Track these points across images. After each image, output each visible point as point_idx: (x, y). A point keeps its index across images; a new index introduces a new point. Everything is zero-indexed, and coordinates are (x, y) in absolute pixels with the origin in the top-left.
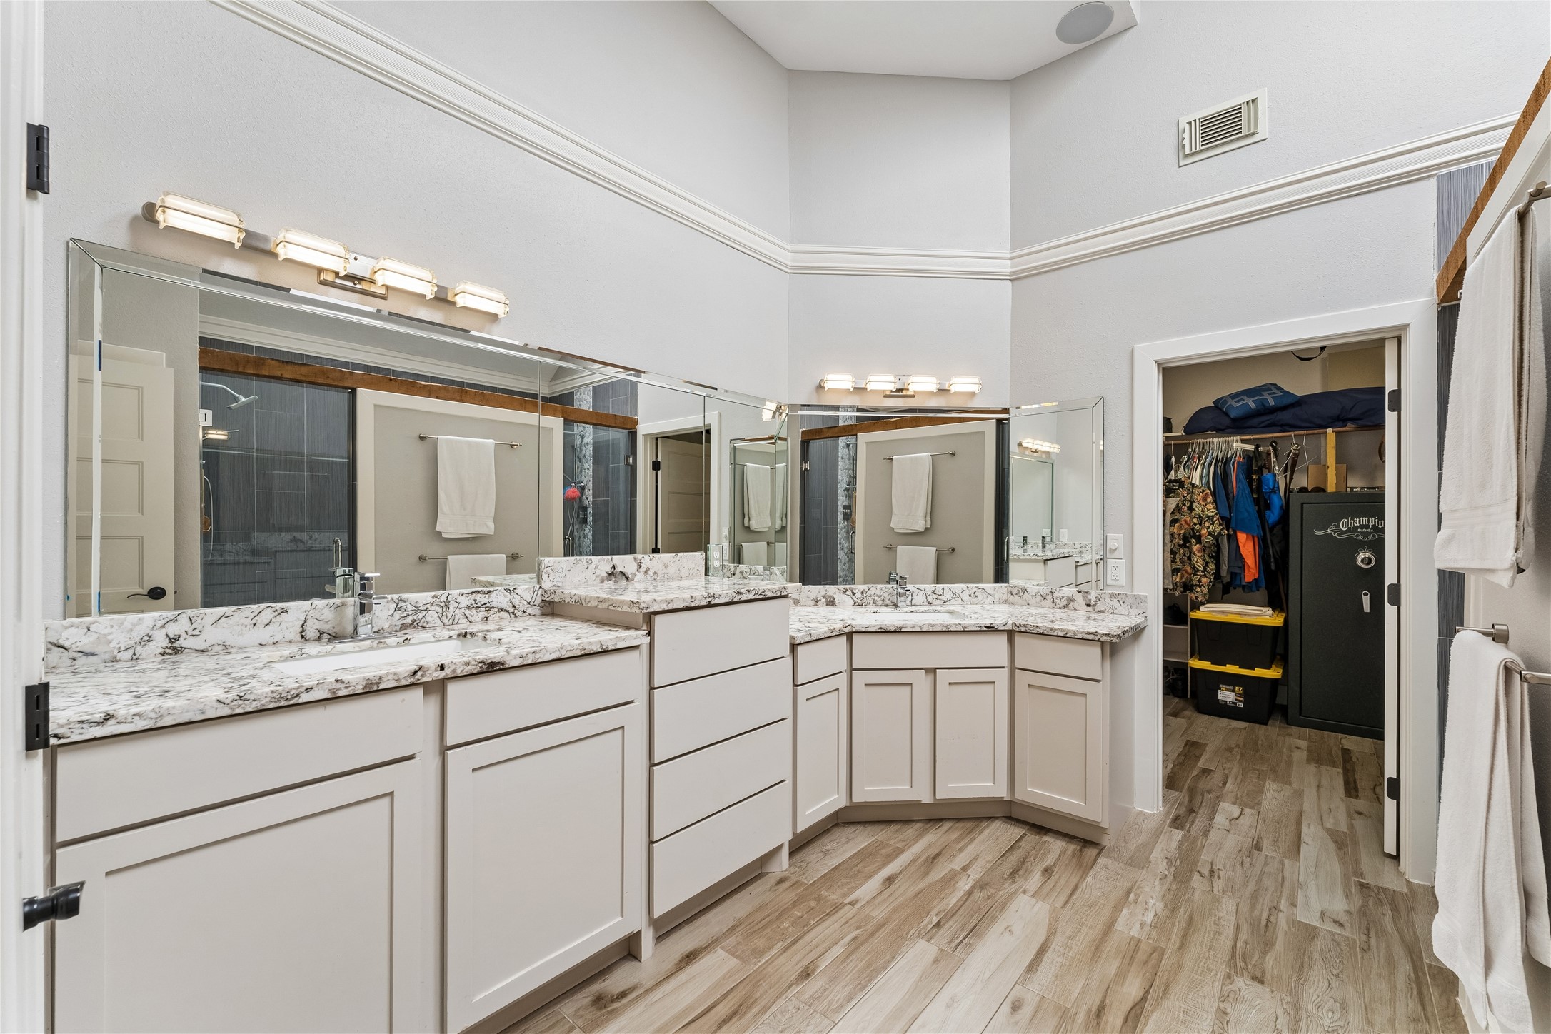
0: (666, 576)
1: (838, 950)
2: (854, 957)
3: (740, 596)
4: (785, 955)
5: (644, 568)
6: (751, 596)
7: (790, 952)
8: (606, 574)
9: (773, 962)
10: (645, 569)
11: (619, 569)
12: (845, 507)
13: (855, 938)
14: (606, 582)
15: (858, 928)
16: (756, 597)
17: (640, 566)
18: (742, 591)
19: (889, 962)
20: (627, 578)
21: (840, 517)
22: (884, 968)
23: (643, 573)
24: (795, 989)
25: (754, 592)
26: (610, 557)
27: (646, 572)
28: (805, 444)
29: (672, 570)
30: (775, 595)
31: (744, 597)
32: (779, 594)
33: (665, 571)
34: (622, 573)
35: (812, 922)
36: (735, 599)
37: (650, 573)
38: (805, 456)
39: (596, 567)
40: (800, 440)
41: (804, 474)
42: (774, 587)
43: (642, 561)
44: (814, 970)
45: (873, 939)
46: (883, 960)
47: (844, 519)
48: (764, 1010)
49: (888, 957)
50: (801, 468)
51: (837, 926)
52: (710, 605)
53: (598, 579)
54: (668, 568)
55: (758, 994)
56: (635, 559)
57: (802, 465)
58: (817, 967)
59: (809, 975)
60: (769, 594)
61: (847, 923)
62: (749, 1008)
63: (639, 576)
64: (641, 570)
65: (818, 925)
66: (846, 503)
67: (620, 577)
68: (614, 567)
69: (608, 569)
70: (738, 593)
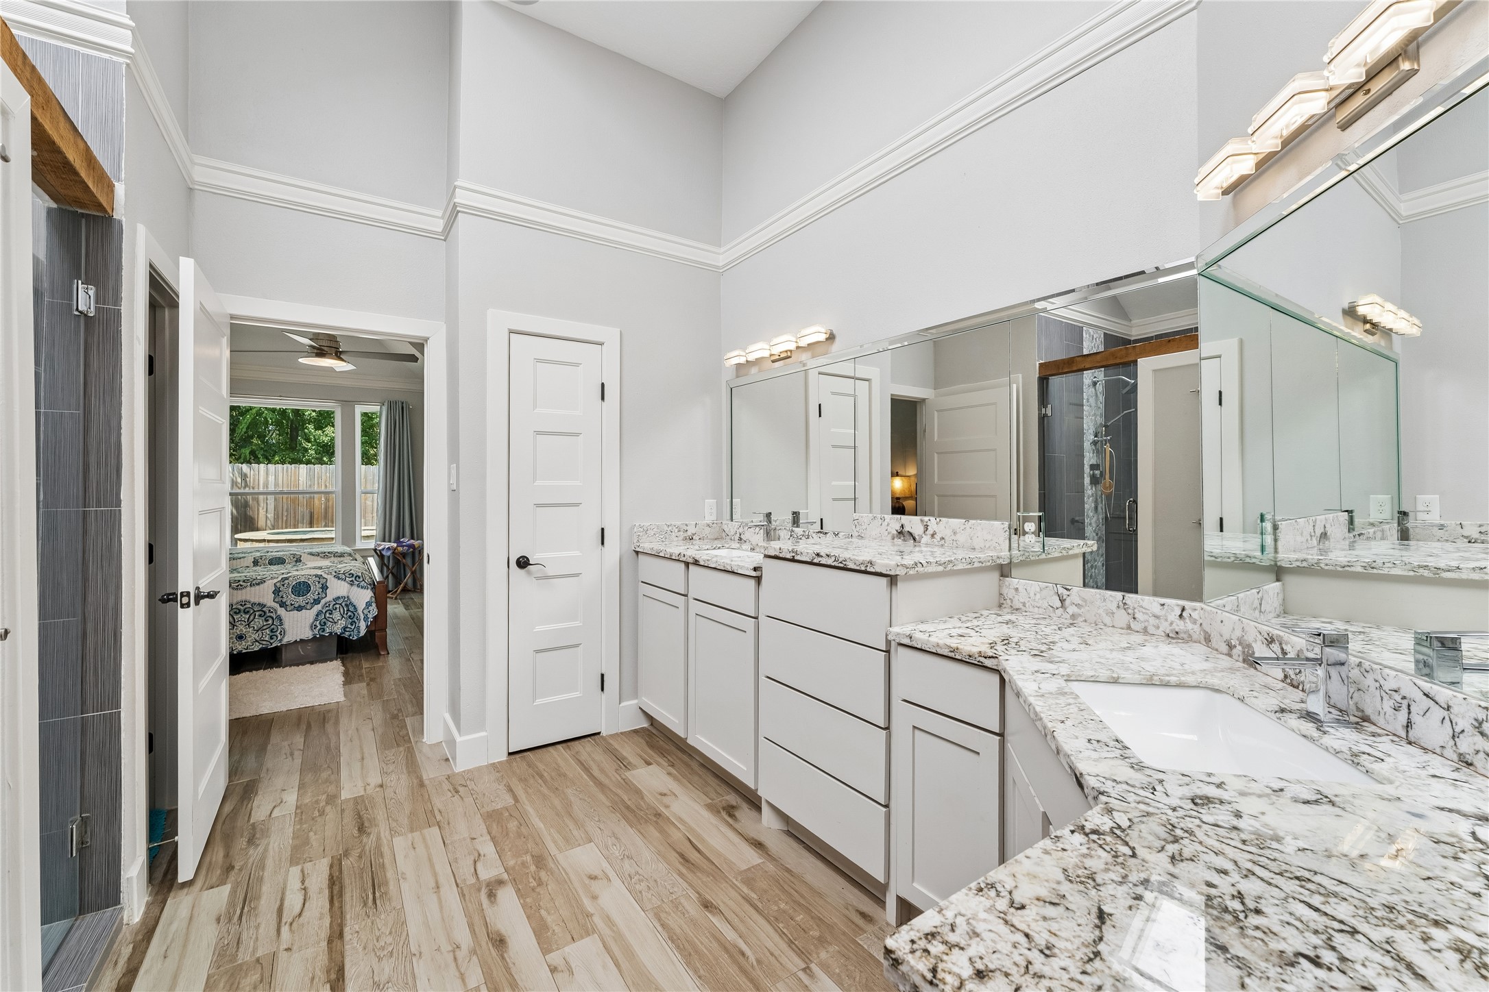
0: (955, 543)
1: (730, 935)
2: (716, 945)
3: (820, 559)
4: (740, 898)
5: (930, 531)
6: (830, 562)
7: (742, 901)
8: (895, 532)
9: (733, 888)
10: (931, 533)
11: (907, 529)
12: (1093, 467)
13: (743, 954)
14: (896, 539)
15: (759, 962)
16: (835, 564)
17: (926, 527)
18: (822, 554)
19: (696, 971)
20: (914, 539)
21: (1087, 480)
22: (688, 964)
23: (929, 536)
24: (694, 896)
25: (833, 559)
26: (899, 516)
27: (933, 536)
28: (1043, 381)
29: (961, 538)
30: (858, 568)
31: (823, 561)
32: (863, 569)
33: (953, 537)
34: (911, 534)
35: (781, 925)
36: (815, 561)
37: (938, 537)
38: (1044, 398)
39: (888, 525)
40: (1037, 376)
41: (1042, 419)
42: (857, 558)
43: (928, 524)
44: (710, 912)
45: (736, 968)
46: (700, 967)
47: (1091, 483)
48: (681, 875)
49: (702, 972)
50: (1040, 414)
51: (770, 945)
52: (793, 560)
53: (890, 535)
54: (958, 535)
55: (699, 874)
56: (922, 521)
57: (1040, 410)
58: (714, 915)
59: (706, 907)
60: (851, 566)
61: (772, 954)
62: (688, 868)
63: (926, 539)
64: (927, 532)
65: (776, 930)
66: (1093, 461)
67: (908, 537)
68: (902, 526)
69: (898, 527)
70: (818, 555)
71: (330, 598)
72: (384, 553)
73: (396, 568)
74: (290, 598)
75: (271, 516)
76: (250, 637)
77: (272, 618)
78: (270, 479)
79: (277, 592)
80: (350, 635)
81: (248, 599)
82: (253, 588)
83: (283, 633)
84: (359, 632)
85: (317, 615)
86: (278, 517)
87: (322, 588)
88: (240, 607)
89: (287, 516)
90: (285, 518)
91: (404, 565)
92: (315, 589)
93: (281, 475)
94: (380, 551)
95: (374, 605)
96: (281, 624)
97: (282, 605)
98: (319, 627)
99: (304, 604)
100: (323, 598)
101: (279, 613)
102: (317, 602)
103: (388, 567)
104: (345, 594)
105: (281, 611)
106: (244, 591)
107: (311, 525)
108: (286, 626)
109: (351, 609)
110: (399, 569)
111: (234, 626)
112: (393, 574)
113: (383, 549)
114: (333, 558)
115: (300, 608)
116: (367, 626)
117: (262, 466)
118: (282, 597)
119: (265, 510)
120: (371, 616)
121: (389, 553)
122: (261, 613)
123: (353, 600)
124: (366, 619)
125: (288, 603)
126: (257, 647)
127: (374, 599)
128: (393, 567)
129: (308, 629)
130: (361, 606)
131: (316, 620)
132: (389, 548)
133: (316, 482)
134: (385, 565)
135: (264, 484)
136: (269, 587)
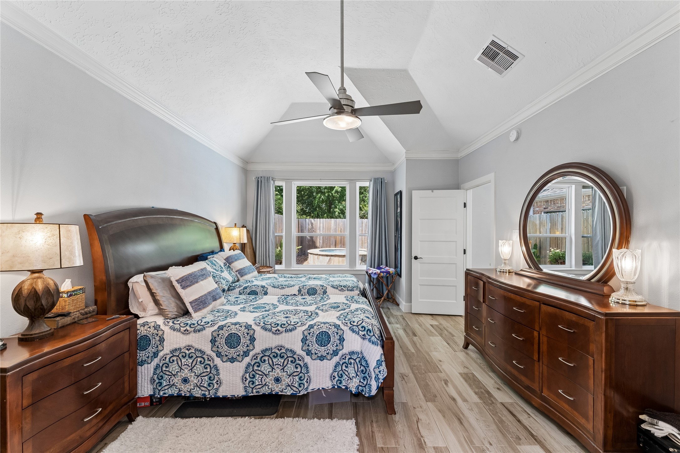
71: (345, 351)
72: (372, 276)
73: (377, 284)
74: (314, 347)
75: (321, 241)
76: (285, 381)
77: (300, 366)
78: (321, 225)
79: (304, 340)
80: (363, 390)
81: (283, 344)
82: (287, 334)
83: (309, 381)
84: (370, 391)
85: (336, 367)
86: (324, 242)
87: (340, 340)
88: (277, 351)
89: (327, 242)
90: (326, 243)
91: (382, 283)
92: (334, 339)
93: (325, 223)
94: (370, 273)
95: (384, 364)
96: (308, 372)
97: (309, 353)
98: (337, 378)
99: (325, 354)
100: (340, 350)
101: (306, 361)
102: (335, 353)
103: (373, 283)
104: (359, 350)
105: (308, 359)
106: (280, 336)
107: (335, 246)
108: (311, 374)
109: (364, 363)
110: (379, 285)
111: (273, 369)
112: (376, 287)
113: (372, 273)
114: (346, 291)
115: (322, 358)
116: (378, 387)
117: (318, 219)
118: (308, 346)
119: (319, 239)
120: (381, 377)
121: (375, 277)
122: (292, 359)
123: (365, 355)
124: (377, 379)
125: (313, 352)
126: (289, 392)
127: (383, 357)
128: (376, 284)
129: (328, 379)
130: (373, 364)
131: (335, 371)
132: (375, 273)
133: (337, 227)
134: (372, 281)
135: (319, 227)
136: (298, 334)
